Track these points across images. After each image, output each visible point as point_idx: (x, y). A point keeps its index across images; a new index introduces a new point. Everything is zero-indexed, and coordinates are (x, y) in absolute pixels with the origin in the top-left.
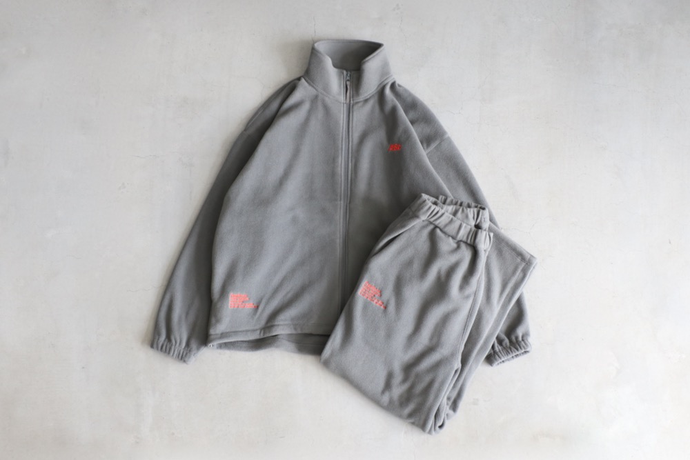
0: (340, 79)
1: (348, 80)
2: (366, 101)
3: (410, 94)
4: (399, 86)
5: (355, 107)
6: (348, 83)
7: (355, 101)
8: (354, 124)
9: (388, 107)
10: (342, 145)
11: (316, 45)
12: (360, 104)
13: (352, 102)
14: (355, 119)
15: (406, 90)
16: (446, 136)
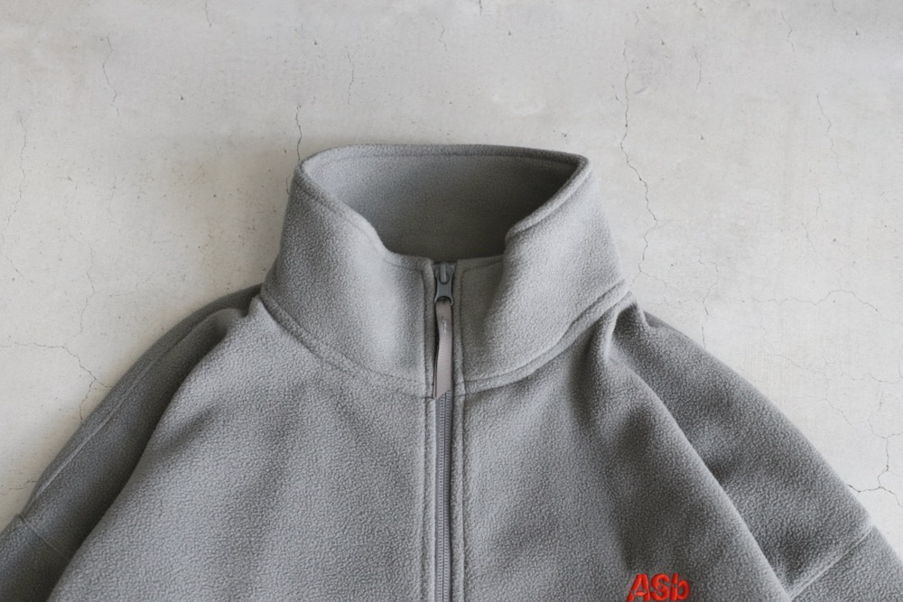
0: (410, 298)
1: (444, 299)
2: (522, 386)
3: (700, 356)
4: (653, 322)
5: (476, 416)
6: (444, 311)
7: (474, 389)
8: (474, 490)
9: (613, 416)
10: (424, 581)
11: (310, 169)
12: (496, 402)
13: (461, 389)
14: (476, 467)
15: (682, 341)
16: (866, 529)
